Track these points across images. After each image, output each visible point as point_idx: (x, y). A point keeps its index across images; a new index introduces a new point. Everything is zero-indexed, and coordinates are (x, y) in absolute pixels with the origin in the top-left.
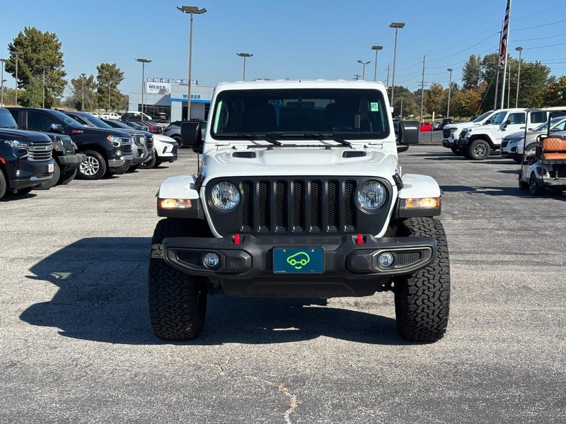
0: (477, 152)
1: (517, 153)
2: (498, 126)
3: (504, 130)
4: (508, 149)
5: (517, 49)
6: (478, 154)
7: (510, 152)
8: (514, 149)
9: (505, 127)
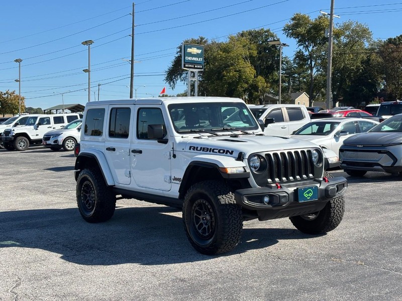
0: (21, 145)
1: (58, 144)
2: (32, 127)
3: (37, 129)
4: (51, 142)
5: (17, 61)
6: (21, 146)
7: (53, 143)
8: (56, 141)
9: (38, 127)
